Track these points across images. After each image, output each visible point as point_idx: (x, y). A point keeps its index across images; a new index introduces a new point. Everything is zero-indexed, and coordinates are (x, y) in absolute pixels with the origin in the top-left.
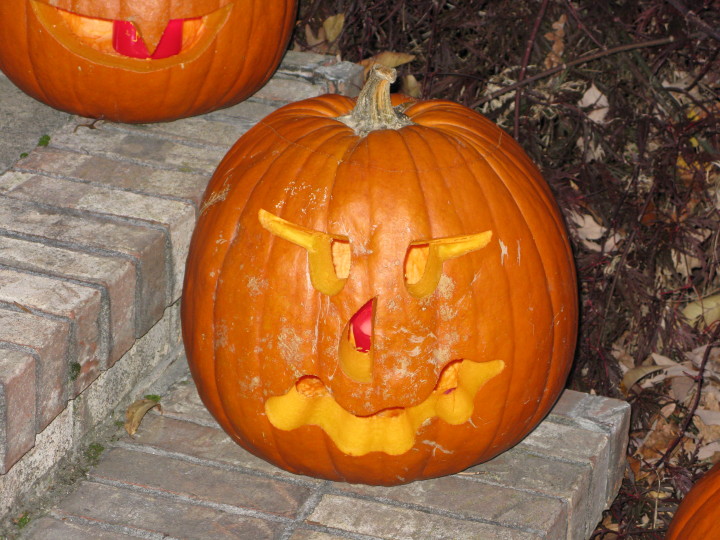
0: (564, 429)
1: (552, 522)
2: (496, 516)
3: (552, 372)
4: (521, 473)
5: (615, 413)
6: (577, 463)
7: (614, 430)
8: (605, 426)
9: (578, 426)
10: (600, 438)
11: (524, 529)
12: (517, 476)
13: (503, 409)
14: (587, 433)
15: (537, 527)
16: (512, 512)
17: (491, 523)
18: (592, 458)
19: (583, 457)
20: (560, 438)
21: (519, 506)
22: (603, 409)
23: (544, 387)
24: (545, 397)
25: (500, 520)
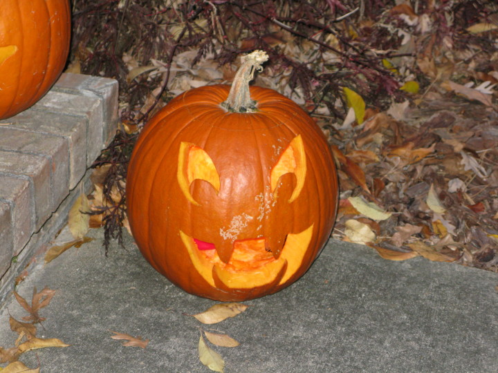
0: (72, 97)
1: (56, 150)
2: (20, 148)
3: (51, 54)
4: (41, 123)
5: (106, 86)
6: (78, 116)
7: (105, 96)
8: (99, 94)
9: (82, 94)
10: (95, 101)
11: (38, 154)
12: (37, 125)
13: (19, 78)
14: (87, 99)
15: (46, 153)
16: (31, 145)
17: (16, 152)
18: (88, 113)
19: (82, 112)
20: (69, 102)
21: (36, 142)
22: (99, 84)
23: (47, 63)
24: (48, 71)
25: (22, 150)
